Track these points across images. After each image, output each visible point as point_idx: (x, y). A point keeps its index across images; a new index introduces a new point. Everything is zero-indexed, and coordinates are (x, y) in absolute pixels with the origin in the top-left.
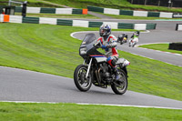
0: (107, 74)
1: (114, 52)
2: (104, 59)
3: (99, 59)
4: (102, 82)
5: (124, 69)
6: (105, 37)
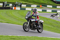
0: (35, 25)
1: (38, 18)
2: (34, 20)
3: (32, 20)
4: (33, 28)
5: (42, 24)
6: (35, 12)
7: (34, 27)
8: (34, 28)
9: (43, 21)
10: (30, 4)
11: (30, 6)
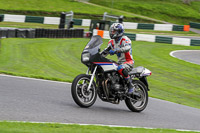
7: (114, 91)
8: (112, 96)
9: (147, 72)
10: (149, 21)
11: (152, 27)
